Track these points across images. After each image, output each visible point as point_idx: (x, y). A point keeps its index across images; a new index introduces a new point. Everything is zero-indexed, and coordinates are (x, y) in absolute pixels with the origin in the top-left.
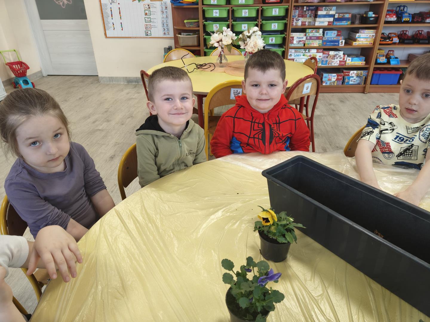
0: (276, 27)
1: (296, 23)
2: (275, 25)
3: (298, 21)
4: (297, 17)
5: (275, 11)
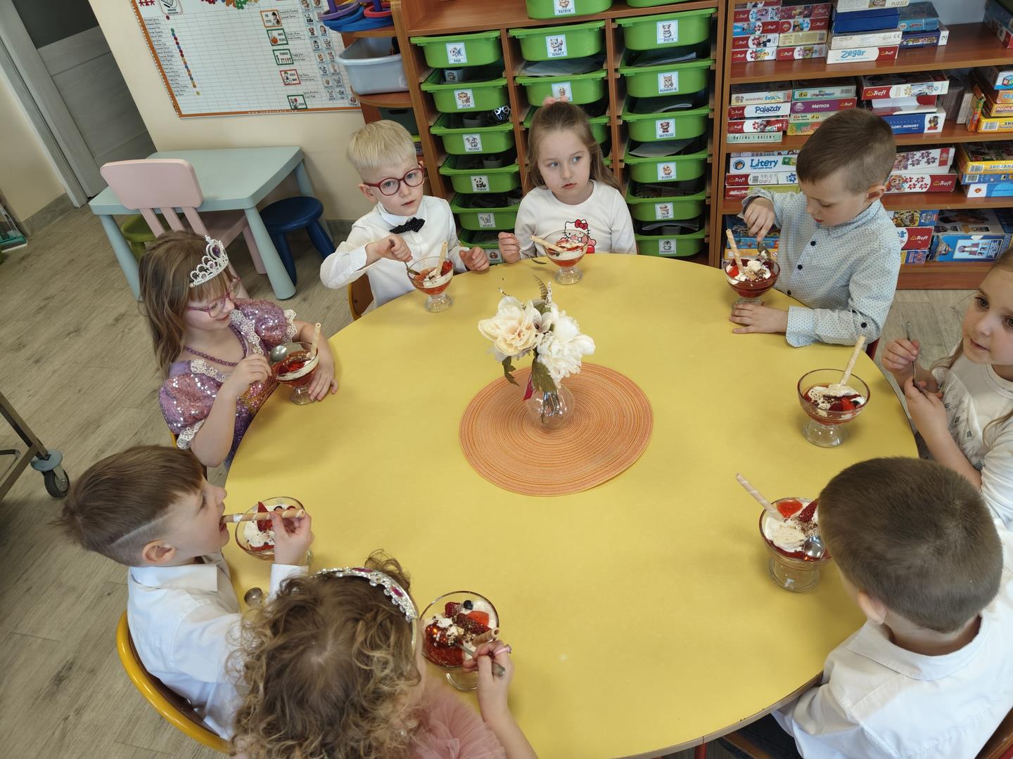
1: (756, 54)
2: (669, 79)
3: (765, 45)
4: (758, 33)
5: (667, 29)
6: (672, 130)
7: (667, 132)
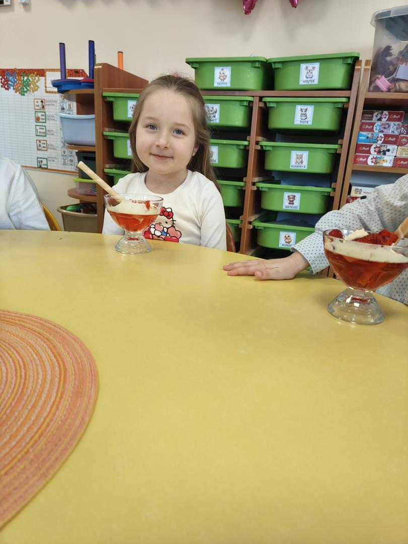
0: (305, 163)
1: (376, 160)
2: (301, 157)
3: (385, 154)
4: (380, 142)
5: (304, 112)
6: (297, 203)
7: (293, 204)
